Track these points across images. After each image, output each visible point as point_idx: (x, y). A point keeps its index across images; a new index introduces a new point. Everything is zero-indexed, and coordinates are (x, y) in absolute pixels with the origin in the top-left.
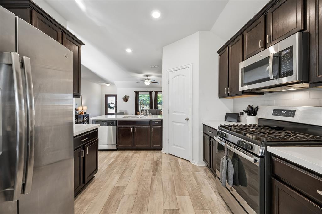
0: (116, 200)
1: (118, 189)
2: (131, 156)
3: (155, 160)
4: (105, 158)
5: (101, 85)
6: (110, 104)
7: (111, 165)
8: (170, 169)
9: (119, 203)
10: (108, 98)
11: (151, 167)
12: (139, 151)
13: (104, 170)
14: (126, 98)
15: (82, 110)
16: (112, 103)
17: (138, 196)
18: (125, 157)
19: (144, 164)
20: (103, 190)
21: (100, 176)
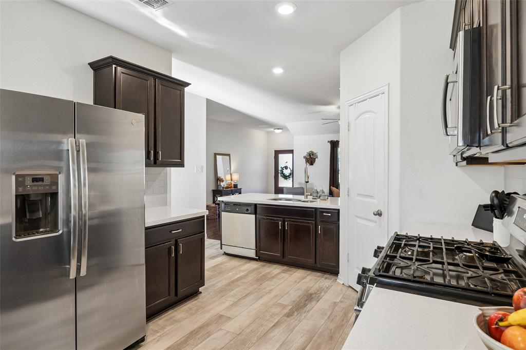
0: (206, 332)
1: (220, 319)
2: (273, 275)
3: (312, 291)
4: (233, 268)
5: (268, 132)
6: (282, 168)
7: (233, 282)
8: (326, 314)
9: (208, 337)
10: (280, 156)
11: (294, 301)
12: (294, 270)
13: (219, 286)
14: (310, 155)
15: (231, 180)
16: (286, 168)
17: (239, 338)
18: (263, 274)
19: (286, 294)
20: (201, 313)
21: (209, 294)
